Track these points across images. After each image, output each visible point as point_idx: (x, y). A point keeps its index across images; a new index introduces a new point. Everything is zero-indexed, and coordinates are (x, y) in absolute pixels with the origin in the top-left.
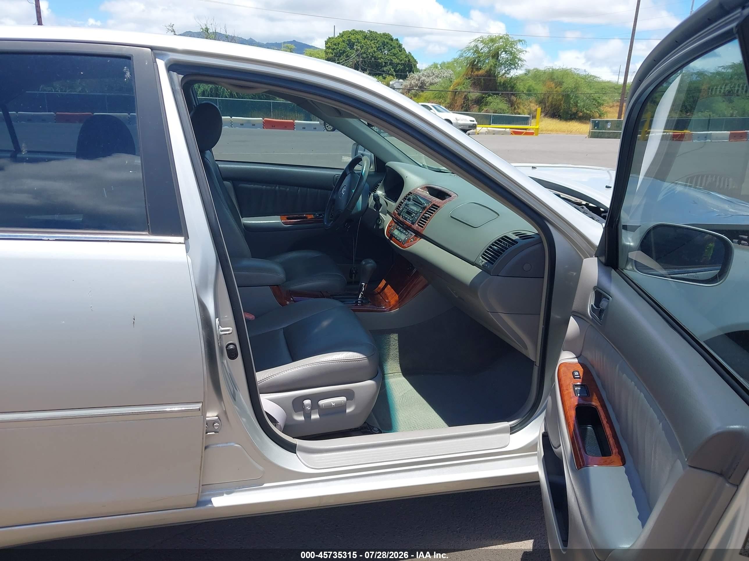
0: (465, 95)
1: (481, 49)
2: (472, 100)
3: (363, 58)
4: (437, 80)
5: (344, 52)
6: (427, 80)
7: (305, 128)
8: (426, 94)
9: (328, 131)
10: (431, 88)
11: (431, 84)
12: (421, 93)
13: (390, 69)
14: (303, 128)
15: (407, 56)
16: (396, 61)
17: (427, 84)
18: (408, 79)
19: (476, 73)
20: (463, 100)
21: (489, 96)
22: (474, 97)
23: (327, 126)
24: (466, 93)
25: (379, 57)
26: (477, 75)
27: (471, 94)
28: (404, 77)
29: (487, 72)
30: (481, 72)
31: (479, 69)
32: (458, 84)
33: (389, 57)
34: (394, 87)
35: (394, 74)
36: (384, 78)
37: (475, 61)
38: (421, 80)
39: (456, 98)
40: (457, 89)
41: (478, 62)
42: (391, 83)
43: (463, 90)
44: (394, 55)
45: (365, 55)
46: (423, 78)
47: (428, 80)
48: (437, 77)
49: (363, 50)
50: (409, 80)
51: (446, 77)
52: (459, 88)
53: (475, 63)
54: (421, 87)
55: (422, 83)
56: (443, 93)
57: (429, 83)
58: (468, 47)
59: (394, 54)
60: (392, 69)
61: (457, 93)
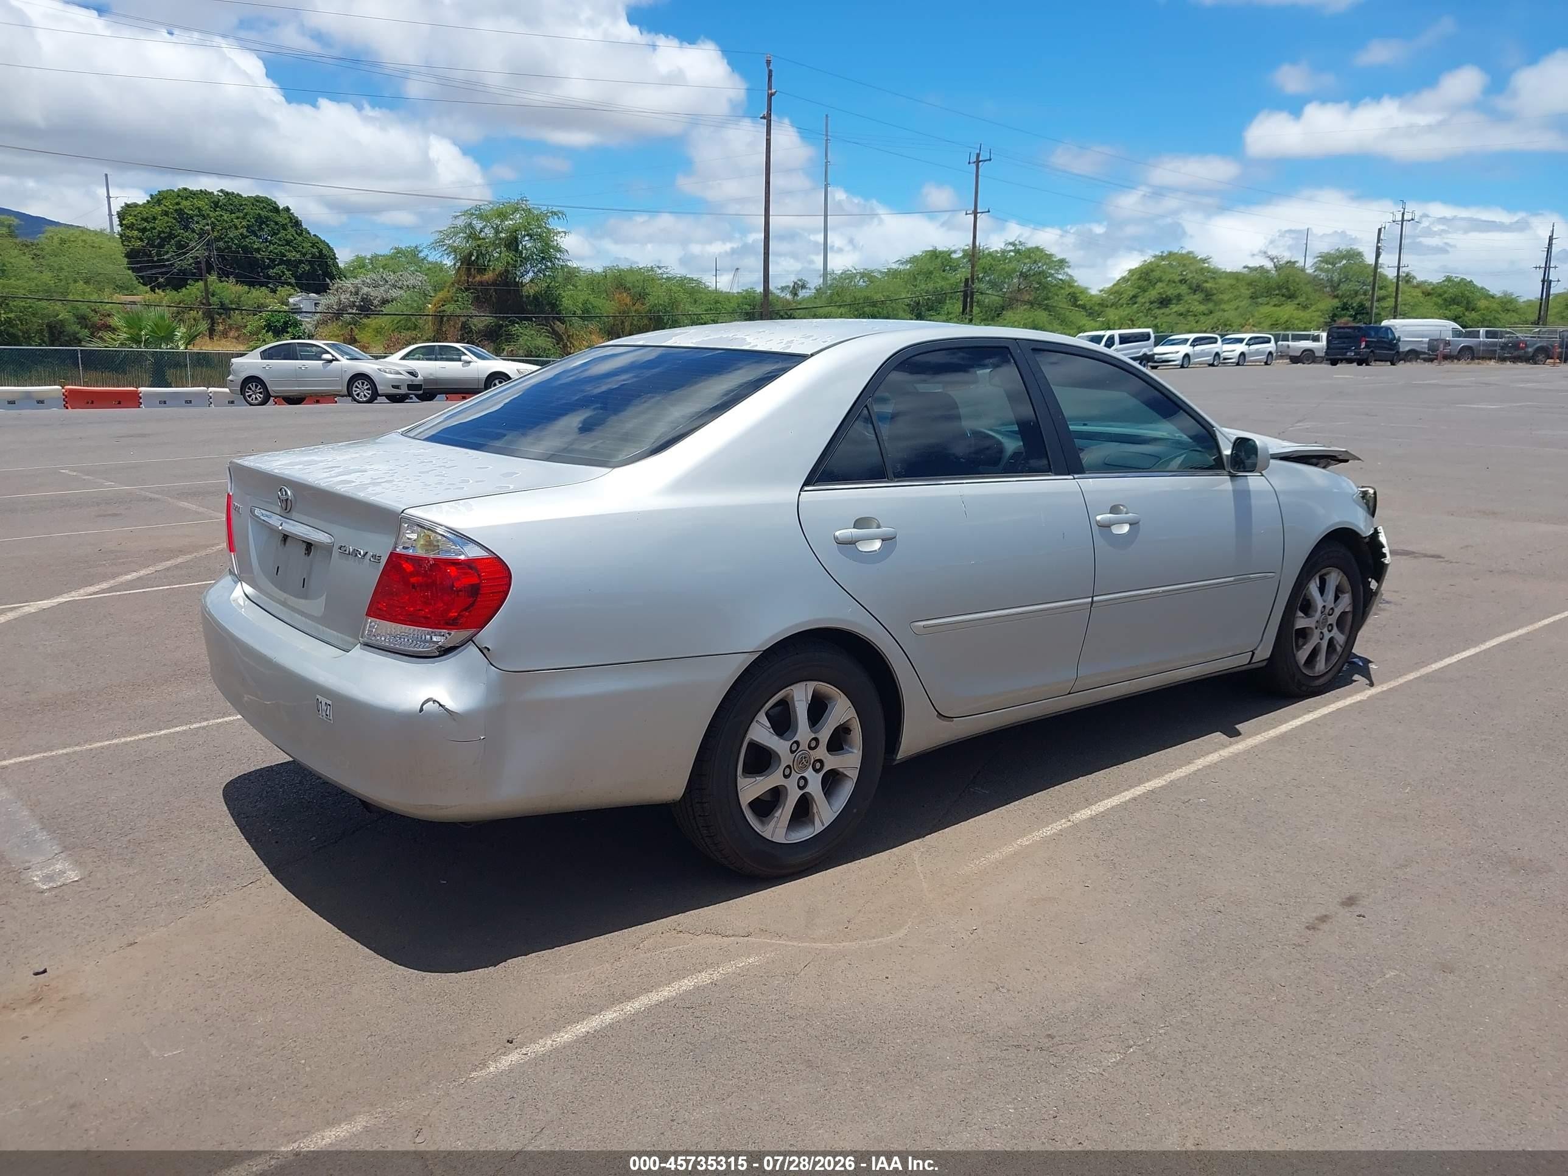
0: (463, 323)
1: (481, 231)
2: (479, 332)
3: (218, 249)
4: (394, 293)
5: (171, 236)
6: (373, 293)
7: (165, 402)
8: (373, 322)
9: (251, 405)
10: (386, 309)
11: (384, 302)
12: (365, 321)
13: (283, 272)
14: (187, 402)
15: (313, 245)
16: (293, 256)
17: (376, 302)
18: (331, 291)
19: (478, 278)
20: (460, 333)
21: (513, 323)
22: (481, 326)
23: (250, 396)
24: (463, 319)
25: (255, 247)
26: (481, 283)
27: (475, 320)
28: (321, 289)
29: (500, 275)
30: (488, 276)
31: (482, 270)
32: (445, 301)
33: (276, 249)
34: (300, 308)
35: (293, 281)
36: (274, 291)
37: (471, 254)
38: (360, 294)
39: (444, 329)
40: (444, 311)
41: (477, 257)
42: (291, 300)
43: (458, 312)
44: (288, 243)
45: (221, 244)
46: (365, 290)
47: (377, 294)
48: (394, 286)
49: (216, 234)
50: (333, 294)
51: (414, 287)
52: (449, 308)
53: (473, 258)
54: (361, 308)
55: (363, 300)
56: (413, 319)
57: (379, 299)
58: (454, 228)
59: (286, 241)
60: (286, 272)
61: (445, 319)
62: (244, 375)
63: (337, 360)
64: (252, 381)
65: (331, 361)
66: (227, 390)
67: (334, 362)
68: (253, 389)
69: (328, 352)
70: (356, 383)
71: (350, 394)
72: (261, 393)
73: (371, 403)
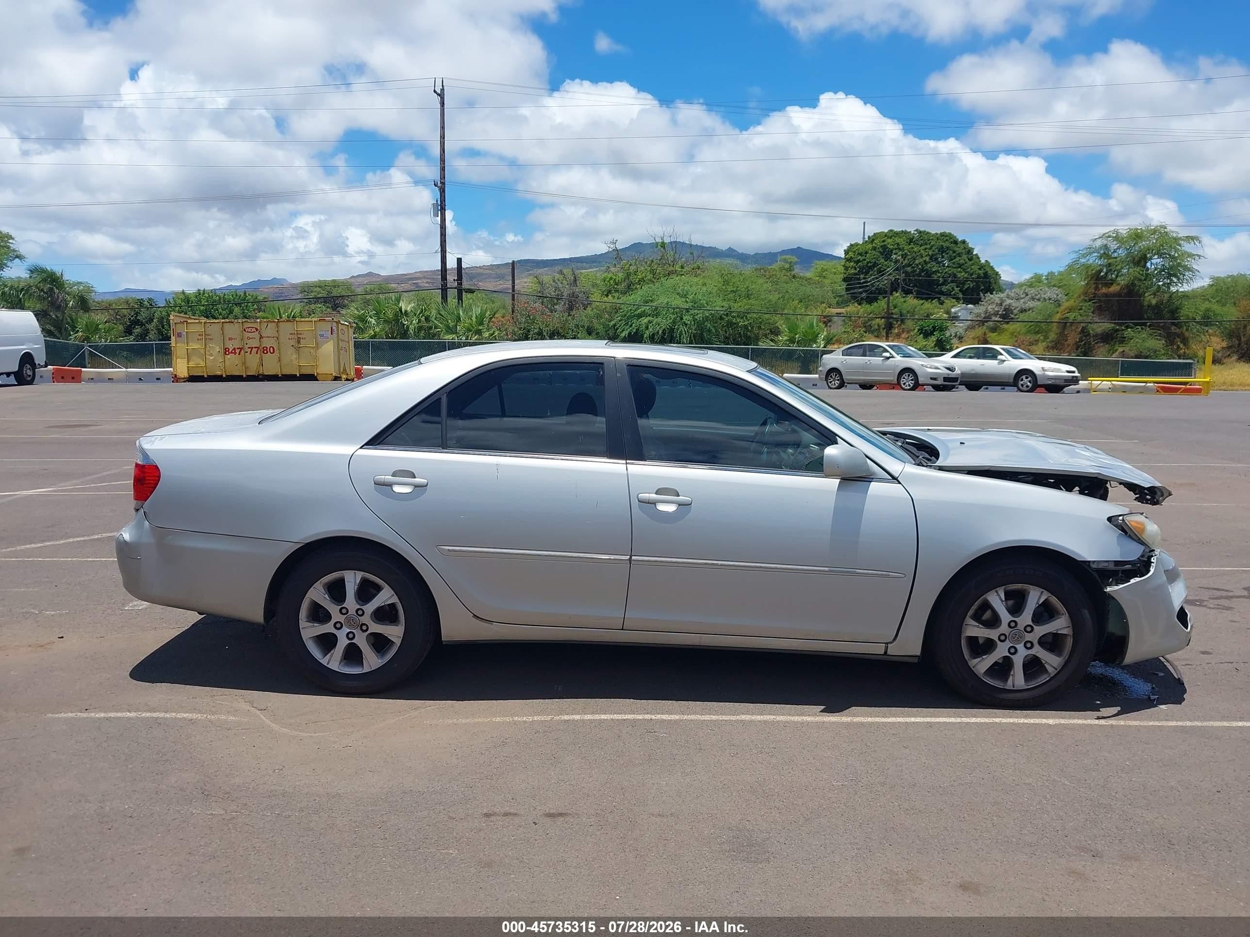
0: (1083, 327)
1: (1115, 251)
2: (1096, 336)
3: (906, 273)
4: (1031, 304)
5: (875, 265)
6: (1014, 304)
8: (1011, 327)
10: (1022, 317)
11: (1023, 311)
12: (1005, 326)
13: (953, 288)
15: (982, 267)
16: (961, 275)
17: (1015, 311)
18: (982, 303)
19: (1104, 290)
21: (1128, 327)
22: (1099, 331)
23: (830, 382)
24: (1084, 325)
25: (934, 270)
26: (1106, 295)
27: (1094, 326)
28: (976, 301)
29: (1125, 288)
30: (1114, 289)
31: (1109, 284)
32: (1070, 310)
33: (950, 270)
34: (959, 317)
35: (961, 296)
36: (942, 303)
37: (1101, 271)
38: (1004, 304)
39: (1066, 333)
40: (1067, 318)
41: (1106, 273)
42: (953, 310)
43: (1079, 318)
44: (960, 266)
45: (909, 269)
46: (1008, 301)
47: (1016, 305)
48: (1033, 299)
49: (906, 261)
50: (984, 305)
51: (1050, 299)
52: (1072, 316)
53: (1102, 274)
54: (1004, 317)
55: (1005, 310)
56: (1042, 325)
57: (1018, 309)
58: (1090, 248)
59: (959, 264)
60: (956, 289)
61: (1068, 324)
62: (829, 367)
63: (893, 357)
64: (834, 371)
65: (888, 358)
66: (817, 376)
67: (891, 359)
68: (834, 377)
69: (888, 351)
70: (904, 375)
71: (899, 383)
72: (838, 380)
73: (914, 390)
